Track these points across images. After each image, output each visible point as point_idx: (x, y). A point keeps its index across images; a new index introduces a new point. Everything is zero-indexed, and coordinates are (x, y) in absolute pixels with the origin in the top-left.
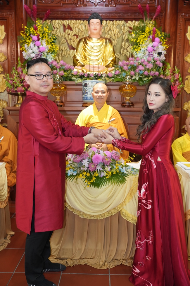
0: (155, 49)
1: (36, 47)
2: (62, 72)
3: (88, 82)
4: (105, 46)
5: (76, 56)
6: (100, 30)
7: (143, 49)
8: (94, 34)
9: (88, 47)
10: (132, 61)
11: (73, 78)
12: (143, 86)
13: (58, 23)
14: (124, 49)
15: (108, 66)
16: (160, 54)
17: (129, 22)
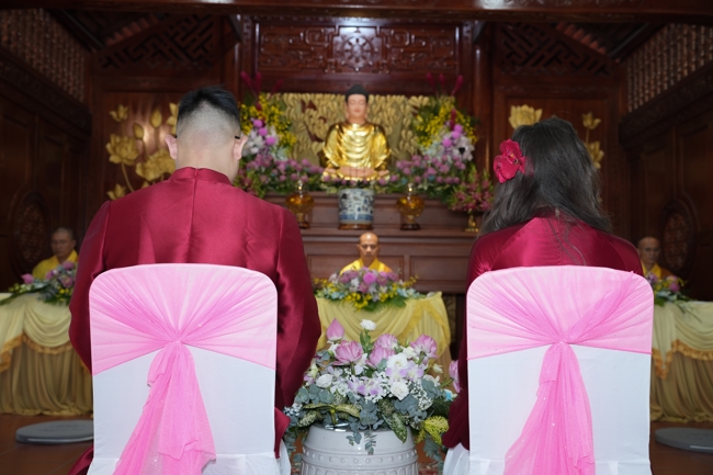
0: (455, 142)
1: (260, 138)
2: (305, 177)
3: (348, 191)
4: (374, 136)
5: (325, 152)
6: (365, 111)
7: (435, 142)
8: (355, 118)
9: (345, 138)
10: (417, 160)
11: (323, 186)
12: (434, 199)
13: (293, 99)
14: (405, 142)
15: (378, 169)
16: (462, 150)
17: (414, 98)
